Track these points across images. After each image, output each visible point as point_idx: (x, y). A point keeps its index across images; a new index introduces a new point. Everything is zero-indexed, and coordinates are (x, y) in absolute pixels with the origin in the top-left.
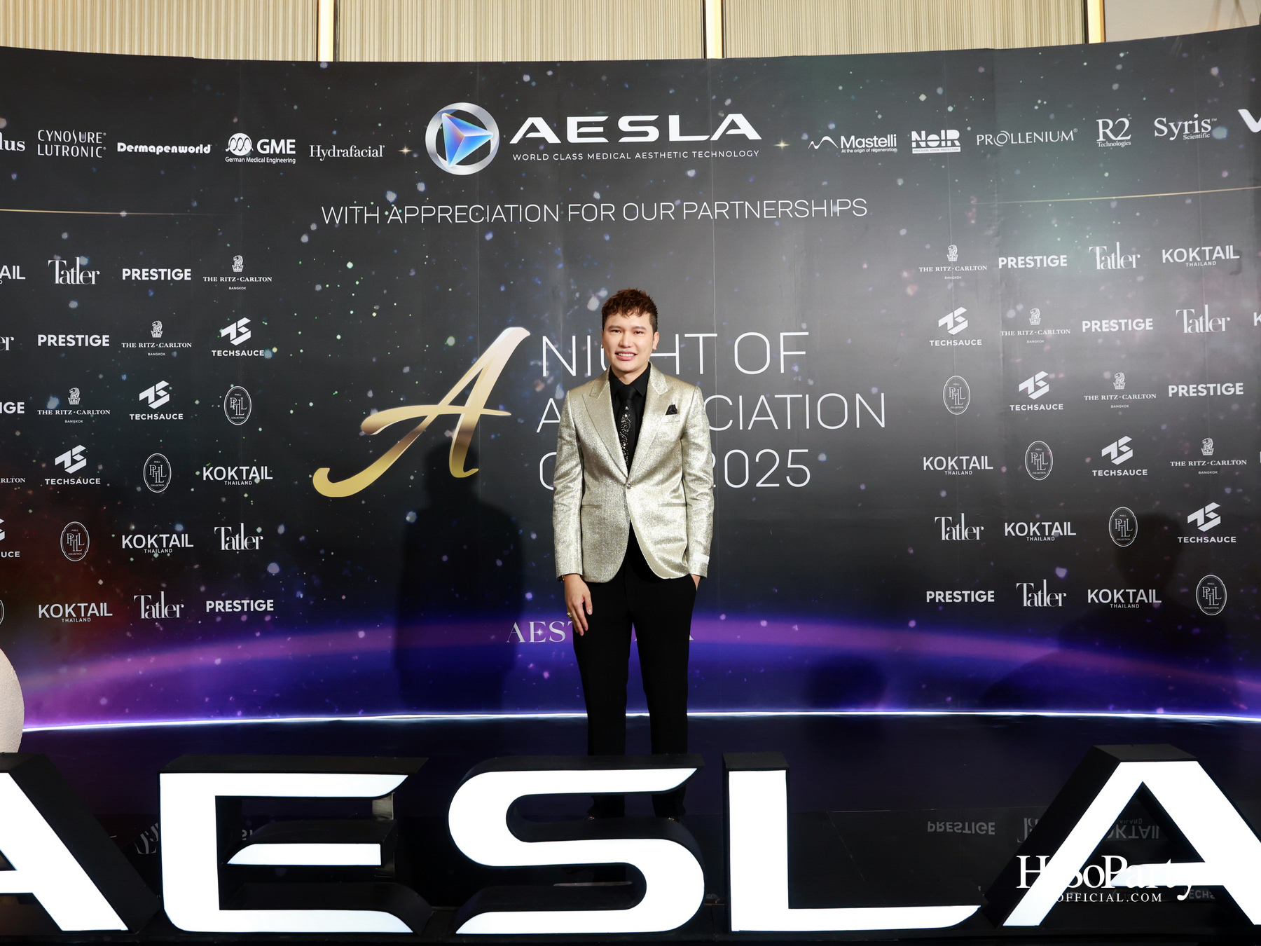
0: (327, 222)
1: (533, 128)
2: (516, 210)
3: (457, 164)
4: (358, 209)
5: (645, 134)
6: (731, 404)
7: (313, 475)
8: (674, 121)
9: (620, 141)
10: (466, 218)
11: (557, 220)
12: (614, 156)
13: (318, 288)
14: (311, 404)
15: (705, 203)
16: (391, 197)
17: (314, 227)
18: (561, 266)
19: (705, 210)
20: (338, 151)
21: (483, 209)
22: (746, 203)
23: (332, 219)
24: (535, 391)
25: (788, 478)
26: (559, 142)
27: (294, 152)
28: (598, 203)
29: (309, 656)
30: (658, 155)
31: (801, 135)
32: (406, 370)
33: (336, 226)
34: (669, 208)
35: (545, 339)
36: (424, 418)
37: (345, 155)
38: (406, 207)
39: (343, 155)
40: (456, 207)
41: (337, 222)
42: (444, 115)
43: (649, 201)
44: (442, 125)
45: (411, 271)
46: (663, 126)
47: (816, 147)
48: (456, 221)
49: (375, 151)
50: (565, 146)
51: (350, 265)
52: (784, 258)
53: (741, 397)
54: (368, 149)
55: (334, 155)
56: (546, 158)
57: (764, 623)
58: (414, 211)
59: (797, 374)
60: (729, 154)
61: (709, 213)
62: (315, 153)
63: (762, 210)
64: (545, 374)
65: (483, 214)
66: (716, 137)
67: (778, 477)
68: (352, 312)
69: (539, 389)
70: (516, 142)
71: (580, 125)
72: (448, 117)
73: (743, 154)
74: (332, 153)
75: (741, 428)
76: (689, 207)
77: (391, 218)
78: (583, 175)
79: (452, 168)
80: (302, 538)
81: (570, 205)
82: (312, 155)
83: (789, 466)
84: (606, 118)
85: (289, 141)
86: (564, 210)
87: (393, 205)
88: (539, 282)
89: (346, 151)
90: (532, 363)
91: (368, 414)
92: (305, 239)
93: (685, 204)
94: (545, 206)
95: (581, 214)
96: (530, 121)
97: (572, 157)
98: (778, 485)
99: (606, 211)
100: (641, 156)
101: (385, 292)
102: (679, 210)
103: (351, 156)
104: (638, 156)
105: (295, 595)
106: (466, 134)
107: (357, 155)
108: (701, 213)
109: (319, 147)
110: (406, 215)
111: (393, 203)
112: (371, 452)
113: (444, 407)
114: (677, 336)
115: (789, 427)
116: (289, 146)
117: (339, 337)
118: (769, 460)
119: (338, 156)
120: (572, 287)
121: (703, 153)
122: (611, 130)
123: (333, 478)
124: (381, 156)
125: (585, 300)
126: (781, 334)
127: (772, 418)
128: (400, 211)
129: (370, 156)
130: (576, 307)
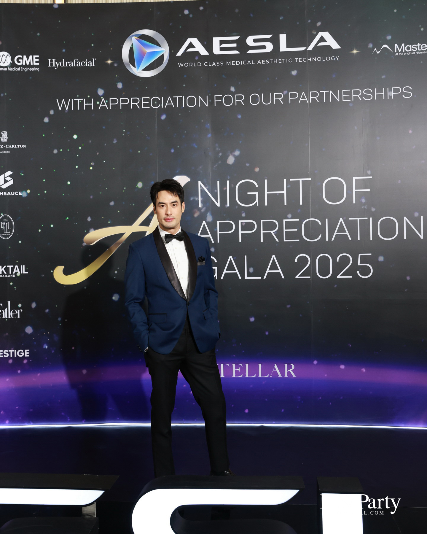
0: (60, 109)
1: (191, 46)
2: (180, 99)
3: (142, 70)
4: (80, 100)
5: (264, 47)
6: (320, 224)
7: (53, 271)
8: (283, 38)
9: (247, 53)
10: (149, 105)
11: (207, 105)
12: (244, 63)
13: (55, 151)
14: (52, 226)
15: (303, 93)
16: (101, 92)
17: (52, 112)
18: (209, 135)
19: (303, 97)
20: (66, 63)
21: (159, 99)
22: (331, 92)
23: (63, 107)
24: (193, 216)
25: (358, 272)
26: (207, 54)
27: (38, 64)
28: (233, 94)
29: (51, 385)
30: (273, 61)
31: (368, 45)
32: (112, 203)
33: (66, 112)
34: (280, 96)
35: (200, 183)
36: (123, 234)
37: (71, 65)
38: (110, 99)
39: (70, 65)
40: (142, 98)
41: (67, 109)
42: (134, 38)
43: (267, 92)
44: (132, 45)
45: (114, 140)
46: (275, 42)
47: (378, 52)
48: (143, 108)
49: (90, 63)
50: (212, 57)
51: (75, 137)
52: (356, 128)
53: (327, 220)
54: (85, 61)
55: (64, 66)
56: (199, 64)
57: (342, 367)
58: (116, 101)
59: (364, 204)
60: (319, 59)
61: (306, 99)
62: (52, 64)
63: (341, 96)
64: (200, 205)
65: (159, 102)
66: (310, 48)
67: (352, 271)
68: (77, 167)
69: (196, 215)
70: (180, 55)
71: (222, 42)
72: (136, 39)
73: (328, 59)
74: (62, 64)
75: (327, 240)
76: (293, 95)
77: (101, 106)
78: (223, 76)
79: (139, 72)
80: (47, 311)
81: (215, 96)
82: (50, 66)
83: (359, 264)
84: (239, 37)
85: (35, 57)
86: (211, 99)
87: (102, 98)
88: (196, 147)
89: (71, 63)
90: (192, 199)
91: (88, 232)
92: (46, 120)
93: (290, 93)
94: (199, 97)
95: (222, 101)
96: (189, 41)
97: (216, 64)
98: (351, 277)
99: (238, 99)
100: (261, 62)
101: (98, 154)
102: (286, 97)
103: (75, 66)
104: (259, 62)
105: (43, 347)
106: (148, 50)
107: (78, 65)
108: (301, 99)
109: (54, 60)
110: (110, 104)
111: (102, 96)
112: (90, 256)
113: (136, 227)
114: (285, 180)
115: (359, 239)
116: (35, 60)
117: (69, 183)
118: (345, 260)
119: (66, 66)
120: (217, 149)
121: (302, 59)
122: (242, 45)
123: (67, 272)
124: (94, 65)
125: (225, 157)
126: (353, 177)
127: (347, 233)
128: (107, 101)
129: (87, 65)
130: (220, 162)
